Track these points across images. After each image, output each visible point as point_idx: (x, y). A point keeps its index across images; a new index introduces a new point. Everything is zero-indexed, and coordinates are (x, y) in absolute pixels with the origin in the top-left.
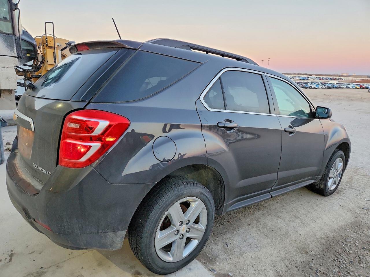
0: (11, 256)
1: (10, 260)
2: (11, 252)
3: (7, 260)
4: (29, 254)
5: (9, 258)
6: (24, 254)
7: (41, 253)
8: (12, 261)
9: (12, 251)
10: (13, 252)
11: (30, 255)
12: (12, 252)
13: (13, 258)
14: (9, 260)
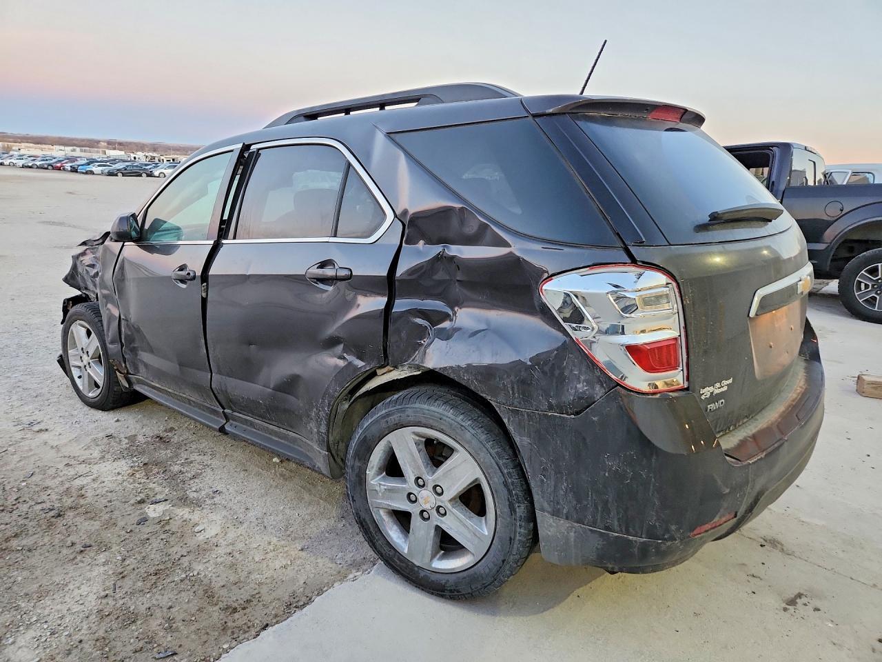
0: (792, 602)
1: (800, 596)
2: (789, 609)
3: (804, 600)
4: (761, 579)
5: (798, 600)
6: (769, 586)
7: (743, 564)
8: (797, 592)
9: (785, 610)
10: (784, 605)
11: (761, 577)
12: (787, 607)
13: (793, 596)
14: (800, 598)
